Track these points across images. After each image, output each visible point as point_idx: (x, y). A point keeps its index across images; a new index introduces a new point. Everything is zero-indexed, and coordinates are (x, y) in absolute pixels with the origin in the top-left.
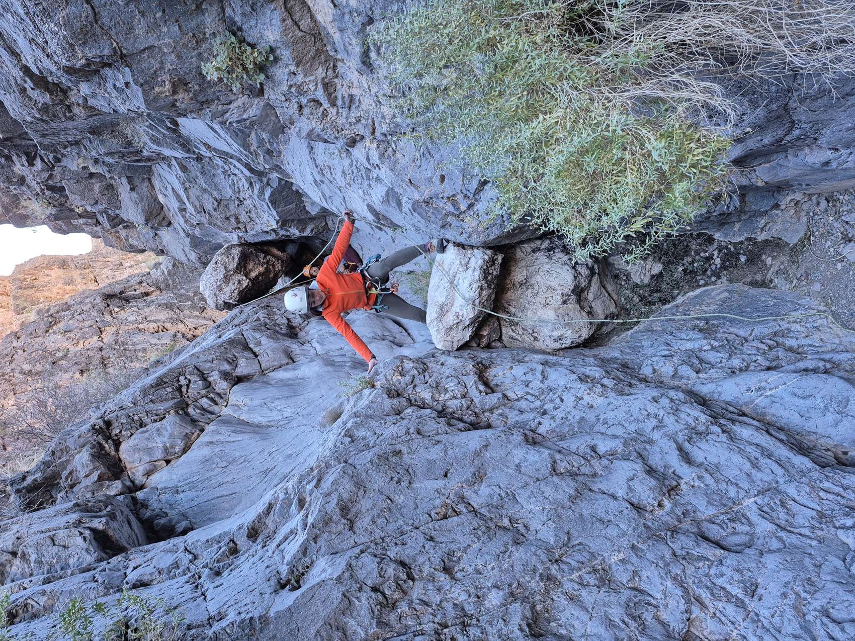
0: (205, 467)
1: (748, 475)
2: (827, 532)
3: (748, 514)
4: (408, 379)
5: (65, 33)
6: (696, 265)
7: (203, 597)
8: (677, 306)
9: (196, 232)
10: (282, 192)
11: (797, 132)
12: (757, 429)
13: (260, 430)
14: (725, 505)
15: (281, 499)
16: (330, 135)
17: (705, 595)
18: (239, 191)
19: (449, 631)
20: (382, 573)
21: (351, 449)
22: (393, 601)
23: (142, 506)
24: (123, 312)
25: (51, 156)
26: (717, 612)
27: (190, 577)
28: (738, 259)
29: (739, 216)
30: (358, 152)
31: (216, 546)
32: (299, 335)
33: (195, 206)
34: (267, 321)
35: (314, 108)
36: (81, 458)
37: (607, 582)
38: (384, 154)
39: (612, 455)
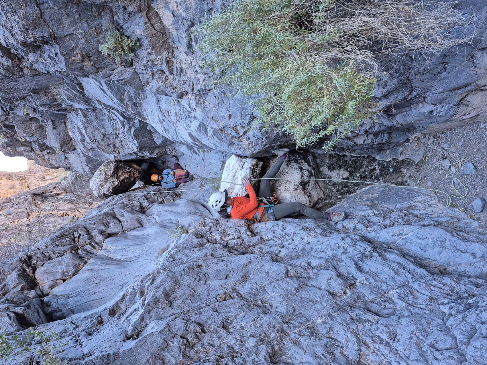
0: (86, 283)
1: (393, 278)
2: (434, 307)
3: (393, 298)
4: (207, 228)
5: (23, 22)
6: (366, 173)
7: (80, 346)
8: (357, 195)
9: (90, 154)
10: (141, 130)
11: (415, 93)
12: (398, 255)
13: (120, 263)
14: (380, 294)
15: (130, 292)
16: (168, 91)
17: (368, 340)
18: (116, 129)
19: (224, 360)
20: (187, 329)
21: (173, 264)
22: (193, 344)
23: (47, 306)
24: (43, 204)
25: (8, 107)
26: (375, 349)
27: (73, 337)
28: (389, 170)
29: (388, 145)
30: (184, 102)
31: (90, 320)
32: (146, 212)
33: (90, 138)
34: (128, 204)
35: (161, 75)
36: (11, 277)
37: (315, 334)
38: (198, 102)
39: (319, 267)
